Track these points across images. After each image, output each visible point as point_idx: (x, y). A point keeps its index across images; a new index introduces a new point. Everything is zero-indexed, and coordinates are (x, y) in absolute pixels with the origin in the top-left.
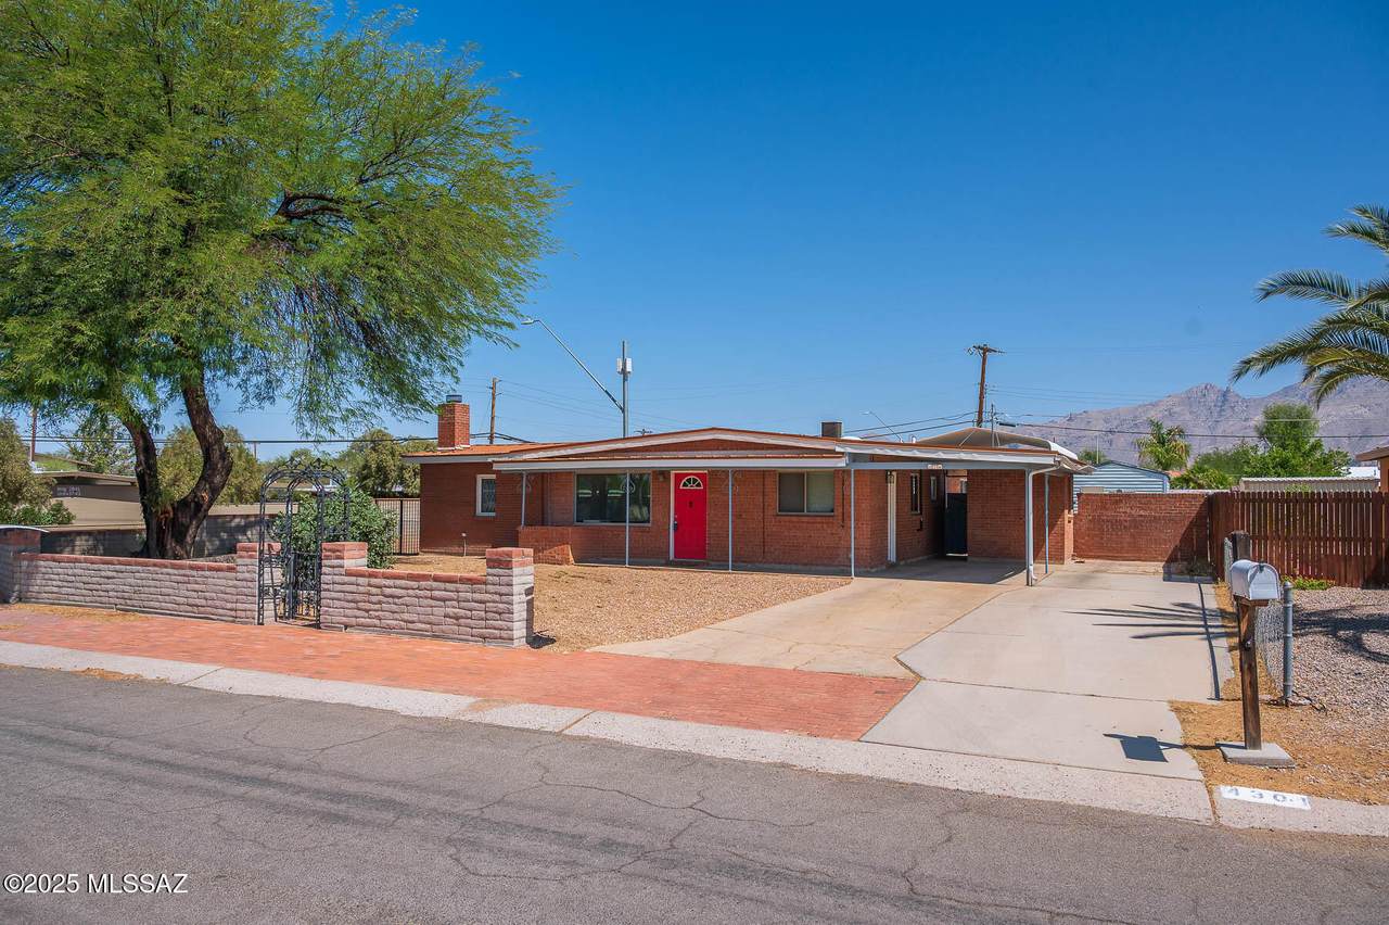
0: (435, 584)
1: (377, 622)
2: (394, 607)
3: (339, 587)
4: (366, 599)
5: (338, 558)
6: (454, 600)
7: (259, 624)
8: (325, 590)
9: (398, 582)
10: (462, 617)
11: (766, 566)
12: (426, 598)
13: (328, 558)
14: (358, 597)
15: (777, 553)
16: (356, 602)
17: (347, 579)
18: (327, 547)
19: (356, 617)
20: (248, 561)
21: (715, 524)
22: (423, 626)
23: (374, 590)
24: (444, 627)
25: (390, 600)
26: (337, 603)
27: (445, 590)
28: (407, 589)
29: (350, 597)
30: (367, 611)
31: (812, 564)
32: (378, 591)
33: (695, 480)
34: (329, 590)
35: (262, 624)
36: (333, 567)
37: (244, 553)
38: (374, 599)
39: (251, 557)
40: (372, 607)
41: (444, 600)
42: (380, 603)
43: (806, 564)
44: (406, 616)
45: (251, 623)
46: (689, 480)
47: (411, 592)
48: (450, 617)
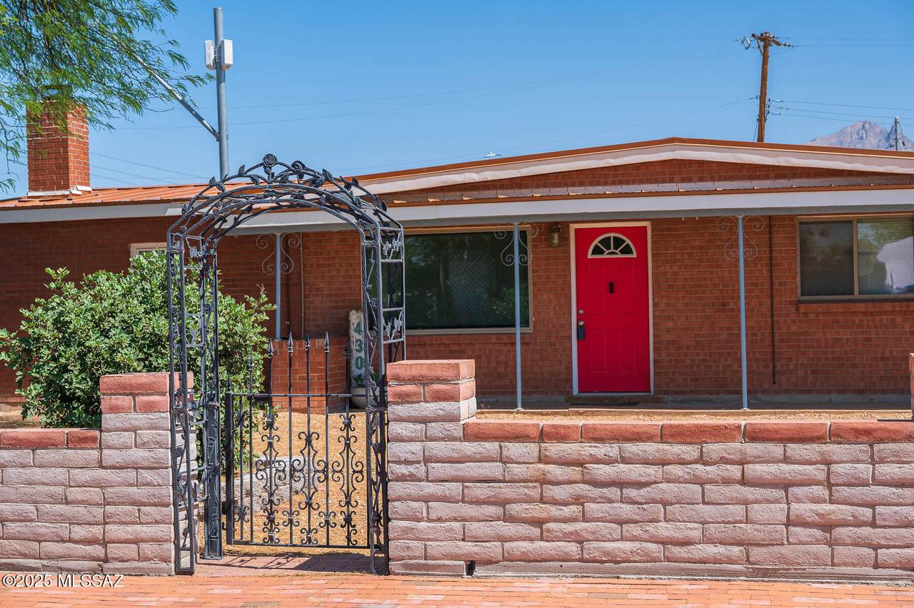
0: (753, 449)
1: (572, 548)
2: (626, 510)
3: (439, 469)
4: (535, 493)
5: (439, 397)
6: (818, 483)
7: (181, 572)
8: (402, 478)
9: (632, 448)
10: (845, 524)
11: (778, 398)
12: (727, 481)
13: (404, 399)
14: (507, 491)
15: (800, 373)
16: (503, 503)
17: (470, 448)
18: (403, 373)
19: (503, 540)
20: (139, 418)
21: (670, 324)
22: (721, 550)
23: (556, 471)
24: (785, 550)
25: (613, 492)
26: (439, 508)
27: (786, 460)
28: (664, 463)
29: (481, 491)
30: (539, 523)
31: (874, 391)
32: (574, 472)
33: (618, 242)
34: (412, 478)
35: (189, 572)
36: (425, 421)
37: (126, 401)
38: (560, 492)
39: (149, 408)
40: (554, 511)
41: (786, 485)
42: (578, 500)
43: (860, 392)
44: (664, 529)
45: (158, 573)
46: (606, 242)
47: (676, 470)
48: (805, 524)
